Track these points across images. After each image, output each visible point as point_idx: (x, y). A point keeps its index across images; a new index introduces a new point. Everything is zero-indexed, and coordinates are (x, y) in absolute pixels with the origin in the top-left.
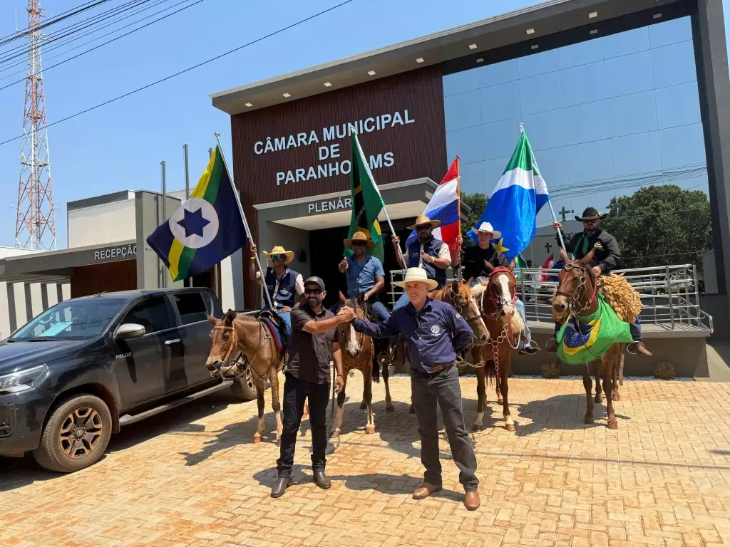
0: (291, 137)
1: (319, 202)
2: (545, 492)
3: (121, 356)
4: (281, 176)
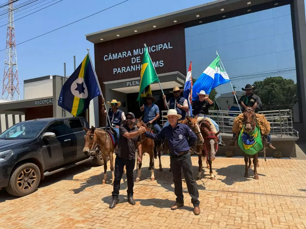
0: (120, 54)
1: (131, 81)
2: (229, 207)
3: (45, 146)
4: (115, 70)
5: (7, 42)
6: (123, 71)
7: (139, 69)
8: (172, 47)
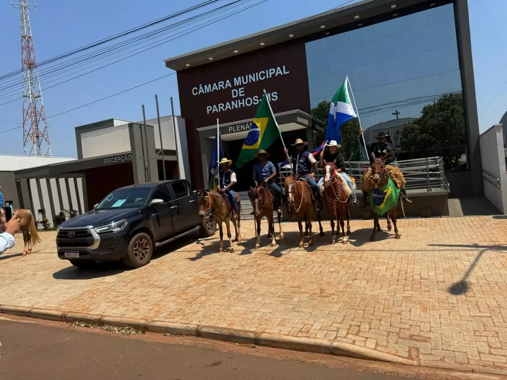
0: (215, 84)
1: (235, 126)
3: (153, 215)
4: (209, 108)
5: (23, 61)
6: (221, 109)
7: (244, 106)
8: (288, 72)
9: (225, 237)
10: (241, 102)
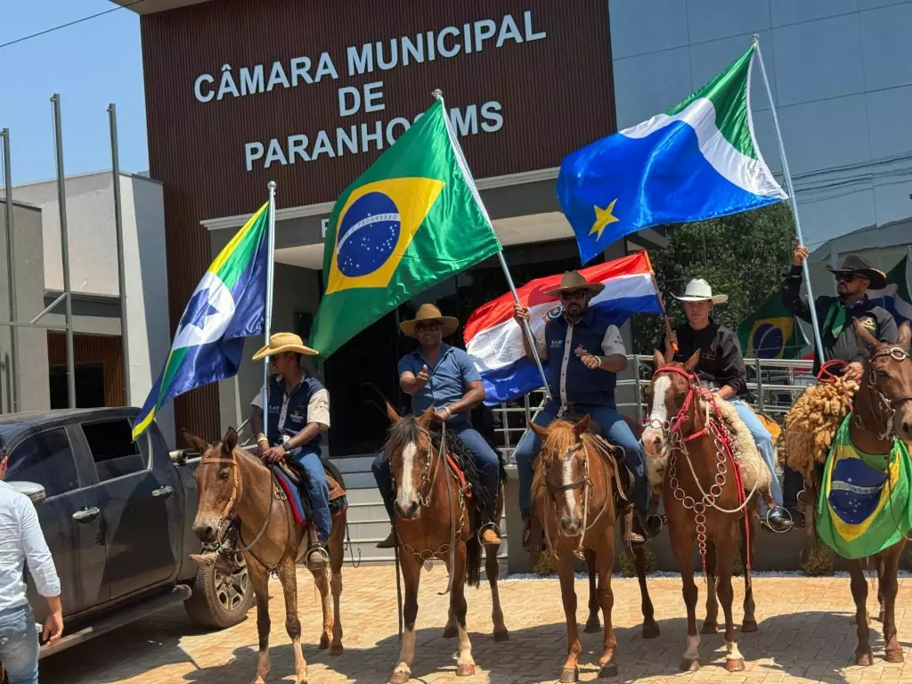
0: (277, 66)
4: (254, 151)
6: (296, 154)
7: (380, 146)
8: (543, 35)
9: (278, 636)
10: (371, 130)
